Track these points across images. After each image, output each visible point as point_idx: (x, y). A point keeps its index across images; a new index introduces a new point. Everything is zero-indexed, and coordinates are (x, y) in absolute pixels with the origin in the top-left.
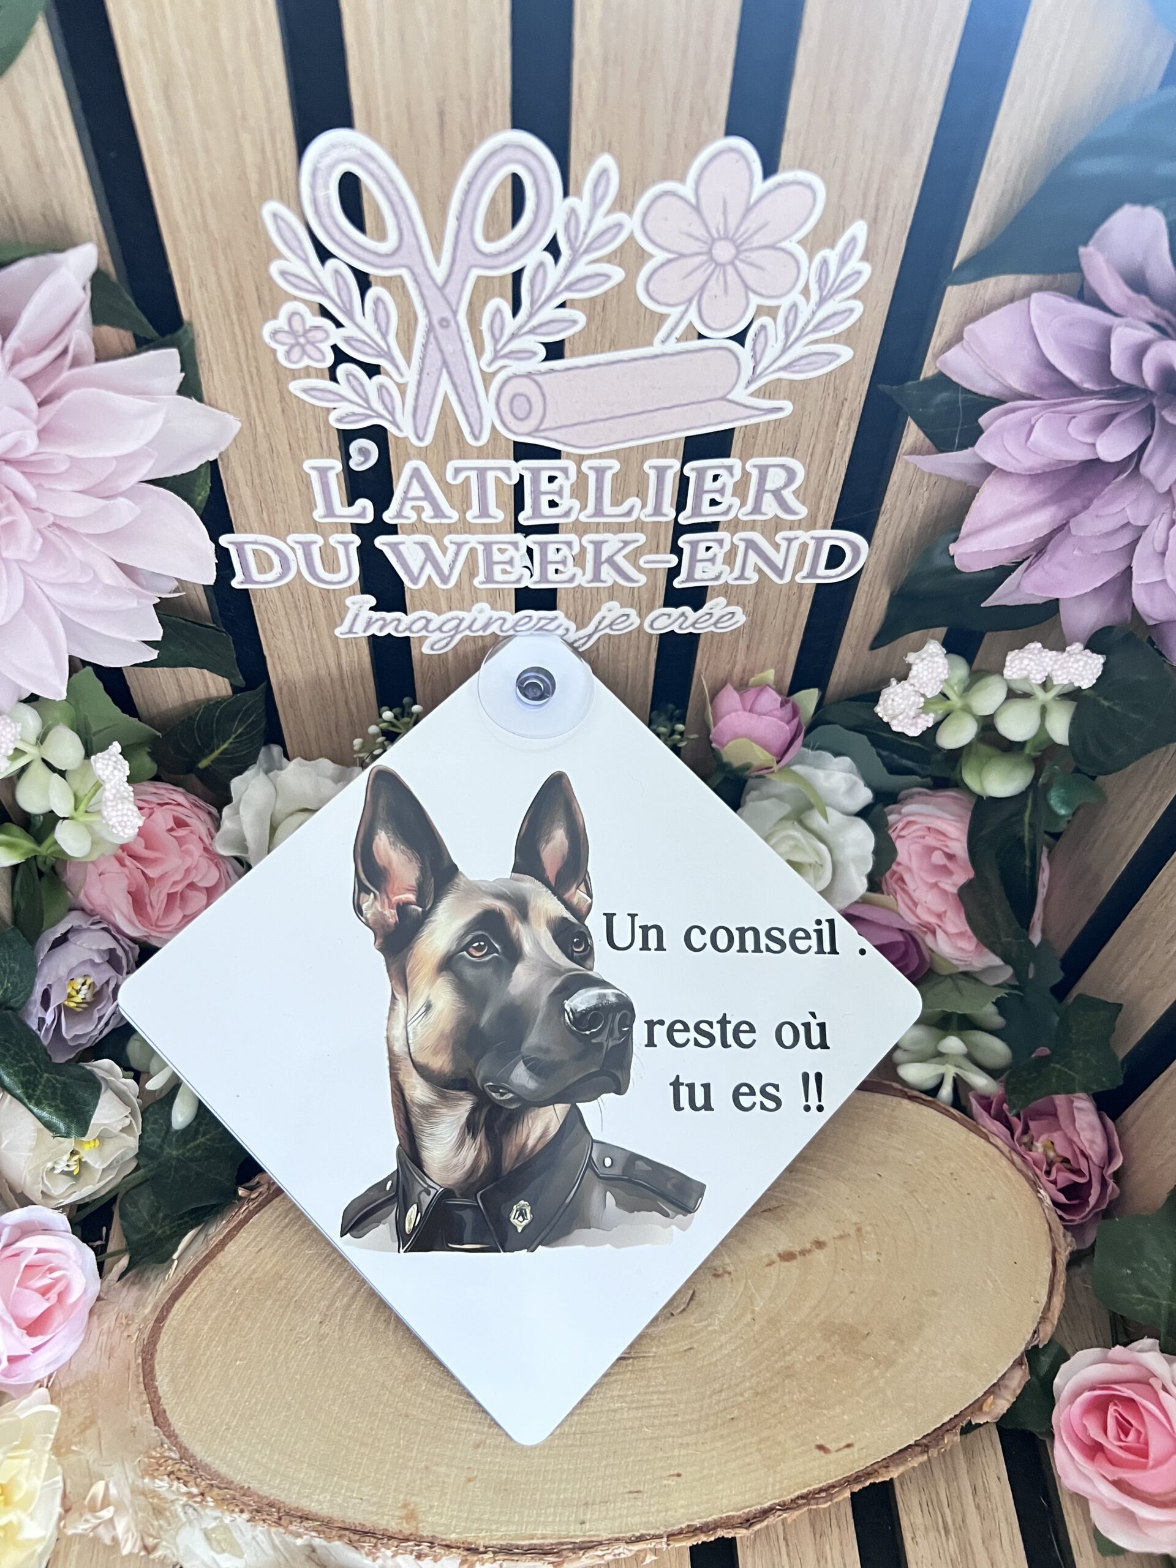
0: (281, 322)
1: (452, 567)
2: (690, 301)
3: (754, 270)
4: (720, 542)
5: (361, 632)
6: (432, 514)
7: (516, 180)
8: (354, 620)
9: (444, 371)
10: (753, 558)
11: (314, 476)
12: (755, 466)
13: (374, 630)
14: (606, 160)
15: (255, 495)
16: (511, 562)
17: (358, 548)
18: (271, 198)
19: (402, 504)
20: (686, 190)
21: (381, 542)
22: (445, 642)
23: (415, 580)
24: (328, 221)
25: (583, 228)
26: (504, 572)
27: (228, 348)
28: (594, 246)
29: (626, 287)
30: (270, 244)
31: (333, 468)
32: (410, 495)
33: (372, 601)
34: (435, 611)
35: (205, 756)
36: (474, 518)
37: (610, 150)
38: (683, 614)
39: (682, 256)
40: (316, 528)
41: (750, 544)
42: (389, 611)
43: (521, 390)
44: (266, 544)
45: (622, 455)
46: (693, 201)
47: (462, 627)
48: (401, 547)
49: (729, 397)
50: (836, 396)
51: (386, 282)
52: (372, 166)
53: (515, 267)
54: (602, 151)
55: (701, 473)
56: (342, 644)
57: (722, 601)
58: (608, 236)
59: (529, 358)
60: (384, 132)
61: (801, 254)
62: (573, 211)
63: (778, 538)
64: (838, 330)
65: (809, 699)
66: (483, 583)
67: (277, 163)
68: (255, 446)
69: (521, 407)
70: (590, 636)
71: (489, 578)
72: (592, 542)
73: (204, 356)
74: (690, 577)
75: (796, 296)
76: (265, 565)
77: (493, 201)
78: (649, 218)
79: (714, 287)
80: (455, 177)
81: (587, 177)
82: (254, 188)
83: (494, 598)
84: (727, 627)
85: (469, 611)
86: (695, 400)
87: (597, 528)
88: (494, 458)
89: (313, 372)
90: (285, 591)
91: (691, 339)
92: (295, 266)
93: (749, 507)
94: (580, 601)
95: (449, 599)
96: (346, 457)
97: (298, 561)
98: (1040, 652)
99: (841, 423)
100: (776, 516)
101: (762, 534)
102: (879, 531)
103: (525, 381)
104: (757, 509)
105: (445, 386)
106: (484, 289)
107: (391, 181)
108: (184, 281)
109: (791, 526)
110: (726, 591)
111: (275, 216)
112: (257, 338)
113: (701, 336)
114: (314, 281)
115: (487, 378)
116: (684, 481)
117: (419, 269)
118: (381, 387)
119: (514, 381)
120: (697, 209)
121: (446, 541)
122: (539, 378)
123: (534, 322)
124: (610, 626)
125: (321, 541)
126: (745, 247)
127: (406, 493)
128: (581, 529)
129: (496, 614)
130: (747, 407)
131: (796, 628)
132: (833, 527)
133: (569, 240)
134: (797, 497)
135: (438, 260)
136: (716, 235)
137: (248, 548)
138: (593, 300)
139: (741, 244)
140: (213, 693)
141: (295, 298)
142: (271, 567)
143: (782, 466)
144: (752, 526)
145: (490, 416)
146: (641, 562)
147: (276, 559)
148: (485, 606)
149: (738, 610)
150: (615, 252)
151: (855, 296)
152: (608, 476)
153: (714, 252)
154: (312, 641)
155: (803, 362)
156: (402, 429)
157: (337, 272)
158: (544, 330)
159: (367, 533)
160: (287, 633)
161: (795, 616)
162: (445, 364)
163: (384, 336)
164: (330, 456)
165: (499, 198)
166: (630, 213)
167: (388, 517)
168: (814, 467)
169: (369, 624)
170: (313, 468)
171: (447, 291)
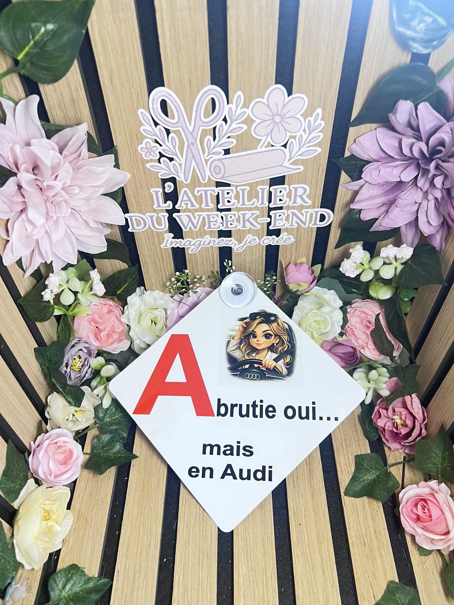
0: (143, 145)
1: (197, 224)
2: (268, 135)
3: (287, 124)
4: (284, 213)
5: (169, 246)
6: (191, 205)
7: (213, 99)
8: (167, 242)
9: (193, 159)
10: (295, 219)
11: (154, 194)
12: (293, 188)
13: (173, 245)
14: (240, 93)
15: (136, 201)
16: (216, 221)
17: (168, 218)
18: (140, 108)
19: (181, 202)
20: (265, 101)
21: (175, 215)
22: (196, 249)
23: (186, 228)
24: (157, 114)
25: (234, 113)
26: (214, 225)
27: (128, 153)
28: (238, 118)
29: (248, 130)
30: (140, 121)
31: (159, 191)
32: (184, 200)
33: (172, 235)
34: (192, 238)
35: (119, 289)
36: (204, 207)
37: (241, 90)
38: (273, 238)
39: (264, 121)
40: (155, 211)
41: (294, 214)
42: (178, 239)
43: (217, 165)
44: (139, 217)
45: (250, 185)
46: (267, 104)
47: (201, 244)
48: (181, 217)
49: (283, 165)
50: (317, 164)
51: (175, 132)
52: (170, 97)
53: (214, 126)
54: (238, 90)
55: (276, 190)
56: (163, 250)
57: (286, 233)
58: (241, 116)
59: (219, 154)
60: (173, 87)
61: (302, 119)
62: (230, 108)
63: (303, 212)
64: (316, 142)
65: (318, 268)
66: (208, 228)
67: (142, 97)
68: (136, 185)
69: (217, 171)
70: (243, 246)
71: (210, 227)
72: (242, 214)
73: (120, 157)
74: (275, 226)
75: (301, 132)
76: (139, 224)
77: (206, 106)
78: (254, 109)
79: (276, 130)
80: (195, 99)
81: (234, 98)
82: (135, 105)
83: (211, 233)
84: (288, 243)
85: (203, 238)
86: (272, 166)
87: (243, 209)
88: (210, 187)
89: (153, 161)
90: (145, 233)
91: (270, 147)
92: (148, 128)
93: (292, 201)
94: (239, 235)
95: (197, 234)
96: (164, 188)
97: (148, 222)
98: (392, 248)
99: (320, 172)
100: (301, 204)
101: (297, 210)
102: (336, 209)
103: (218, 161)
104: (295, 202)
105: (194, 164)
106: (204, 133)
107: (176, 101)
108: (115, 133)
109: (307, 207)
110: (287, 230)
111: (142, 113)
112: (136, 150)
113: (272, 146)
114: (154, 132)
115: (207, 161)
116: (270, 193)
117: (185, 128)
118: (174, 165)
119: (215, 162)
120: (268, 106)
121: (195, 215)
122: (222, 160)
123: (220, 143)
124: (249, 243)
125: (156, 215)
126: (284, 117)
127: (182, 199)
128: (238, 210)
129: (212, 239)
130: (289, 168)
131: (312, 243)
132: (320, 208)
133: (230, 117)
134: (308, 198)
135: (190, 125)
136: (275, 114)
137: (134, 218)
138: (237, 135)
139: (283, 116)
140: (123, 268)
141: (148, 138)
142: (141, 225)
143: (302, 187)
144: (294, 208)
145: (208, 173)
146: (258, 221)
147: (142, 222)
148: (208, 236)
149: (291, 237)
150: (244, 120)
151: (320, 132)
152: (246, 192)
153: (275, 119)
154: (154, 249)
155: (305, 153)
156: (181, 178)
157: (160, 129)
158: (223, 145)
159: (170, 212)
160: (146, 246)
161: (311, 239)
162: (193, 157)
163: (175, 149)
164: (159, 187)
165: (208, 105)
166: (248, 108)
167: (177, 207)
168: (312, 187)
169: (172, 243)
170: (154, 191)
171: (193, 134)
